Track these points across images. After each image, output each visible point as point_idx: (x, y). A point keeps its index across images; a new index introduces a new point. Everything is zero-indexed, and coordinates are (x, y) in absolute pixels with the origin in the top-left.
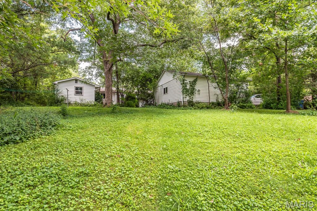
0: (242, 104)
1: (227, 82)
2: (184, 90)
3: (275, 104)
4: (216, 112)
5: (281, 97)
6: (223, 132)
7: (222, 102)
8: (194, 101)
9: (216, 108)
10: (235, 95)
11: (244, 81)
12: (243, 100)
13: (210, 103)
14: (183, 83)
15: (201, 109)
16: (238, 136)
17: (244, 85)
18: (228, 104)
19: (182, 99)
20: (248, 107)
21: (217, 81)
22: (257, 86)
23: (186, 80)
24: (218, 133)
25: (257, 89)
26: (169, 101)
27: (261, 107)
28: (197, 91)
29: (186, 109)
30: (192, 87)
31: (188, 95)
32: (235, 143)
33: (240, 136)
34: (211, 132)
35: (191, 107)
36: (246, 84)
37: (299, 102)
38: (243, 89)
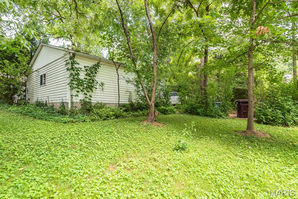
2: (74, 82)
8: (92, 101)
14: (72, 68)
15: (104, 120)
19: (69, 97)
23: (78, 64)
26: (48, 98)
28: (98, 84)
31: (82, 91)
35: (85, 117)
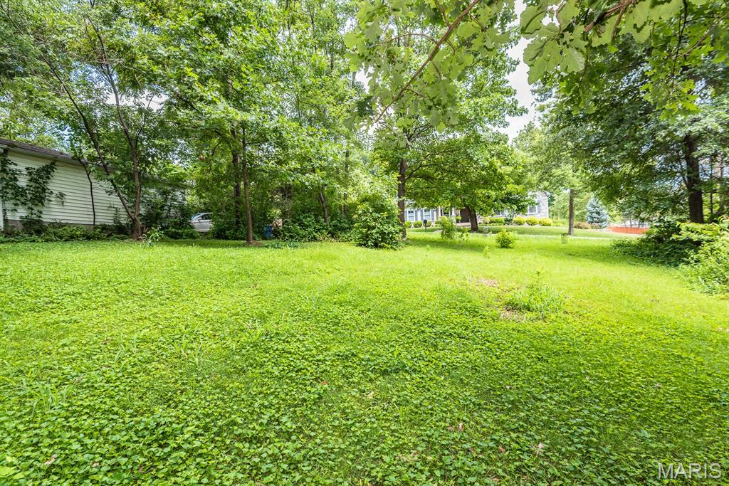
0: (173, 230)
1: (137, 183)
2: (8, 190)
3: (232, 231)
4: (109, 247)
5: (240, 220)
6: (116, 290)
7: (127, 224)
8: (44, 220)
9: (112, 237)
10: (159, 211)
11: (178, 186)
12: (176, 222)
13: (95, 227)
14: (4, 171)
15: (66, 240)
16: (154, 293)
17: (178, 193)
18: (142, 229)
20: (187, 235)
21: (112, 176)
22: (203, 198)
23: (16, 165)
24: (104, 294)
25: (205, 204)
27: (210, 236)
28: (54, 195)
29: (13, 241)
30: (37, 185)
31: (24, 204)
32: (143, 309)
33: (157, 294)
34: (84, 295)
35: (34, 237)
36: (182, 191)
37: (265, 229)
38: (175, 200)
